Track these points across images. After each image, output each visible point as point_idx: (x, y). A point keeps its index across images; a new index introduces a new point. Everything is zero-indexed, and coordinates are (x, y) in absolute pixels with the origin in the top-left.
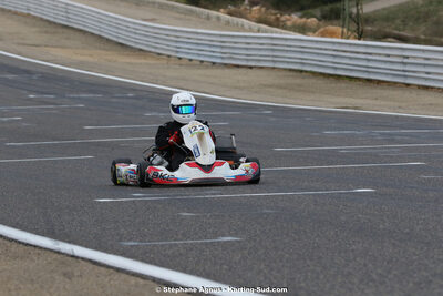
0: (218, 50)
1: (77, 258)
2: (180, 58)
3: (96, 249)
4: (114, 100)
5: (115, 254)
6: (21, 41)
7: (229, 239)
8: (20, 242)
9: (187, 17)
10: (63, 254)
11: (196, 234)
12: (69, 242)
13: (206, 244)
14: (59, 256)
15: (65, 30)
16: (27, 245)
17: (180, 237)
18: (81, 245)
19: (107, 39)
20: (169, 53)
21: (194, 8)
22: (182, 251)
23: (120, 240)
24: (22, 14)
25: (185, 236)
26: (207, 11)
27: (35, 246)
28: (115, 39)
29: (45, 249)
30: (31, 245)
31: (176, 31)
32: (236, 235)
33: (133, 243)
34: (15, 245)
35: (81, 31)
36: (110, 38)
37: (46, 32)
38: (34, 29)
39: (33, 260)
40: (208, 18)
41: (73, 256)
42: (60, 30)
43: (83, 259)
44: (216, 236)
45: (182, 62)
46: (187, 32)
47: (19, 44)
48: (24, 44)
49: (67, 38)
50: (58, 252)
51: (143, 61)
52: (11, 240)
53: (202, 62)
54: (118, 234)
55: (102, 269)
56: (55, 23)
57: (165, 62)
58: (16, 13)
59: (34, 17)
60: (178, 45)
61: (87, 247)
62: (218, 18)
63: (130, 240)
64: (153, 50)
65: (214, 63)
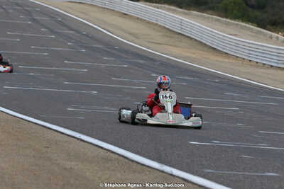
0: (275, 58)
1: (174, 176)
2: (250, 61)
3: (187, 172)
4: (207, 83)
5: (198, 176)
6: (151, 40)
7: (273, 174)
8: (138, 163)
9: (258, 35)
10: (165, 173)
11: (251, 169)
12: (170, 166)
13: (257, 176)
14: (163, 174)
15: (179, 36)
16: (143, 165)
17: (241, 170)
18: (177, 168)
19: (205, 44)
20: (244, 57)
21: (262, 30)
22: (242, 179)
23: (203, 168)
24: (153, 23)
25: (244, 170)
26: (271, 33)
27: (148, 166)
28: (210, 45)
29: (154, 169)
30: (145, 166)
31: (249, 43)
32: (277, 172)
33: (210, 171)
34: (135, 164)
35: (189, 37)
36: (207, 43)
37: (167, 36)
38: (159, 34)
39: (146, 175)
40: (271, 37)
41: (172, 175)
42: (176, 36)
43: (178, 177)
44: (264, 172)
45: (252, 63)
46: (256, 45)
47: (149, 42)
48: (152, 42)
49: (181, 41)
50: (162, 172)
51: (227, 60)
52: (133, 161)
53: (264, 64)
54: (202, 164)
55: (190, 185)
56: (173, 31)
57: (241, 62)
58: (149, 22)
59: (160, 26)
60: (250, 52)
61: (181, 170)
62: (277, 38)
63: (209, 168)
64: (234, 54)
65: (272, 66)
